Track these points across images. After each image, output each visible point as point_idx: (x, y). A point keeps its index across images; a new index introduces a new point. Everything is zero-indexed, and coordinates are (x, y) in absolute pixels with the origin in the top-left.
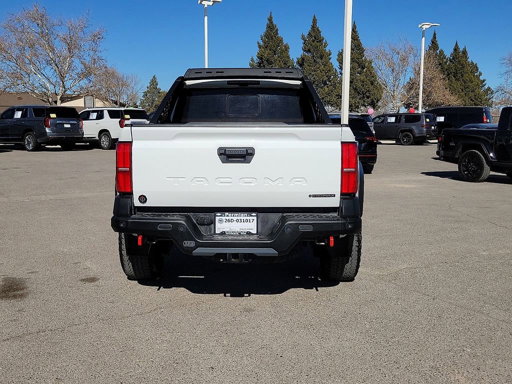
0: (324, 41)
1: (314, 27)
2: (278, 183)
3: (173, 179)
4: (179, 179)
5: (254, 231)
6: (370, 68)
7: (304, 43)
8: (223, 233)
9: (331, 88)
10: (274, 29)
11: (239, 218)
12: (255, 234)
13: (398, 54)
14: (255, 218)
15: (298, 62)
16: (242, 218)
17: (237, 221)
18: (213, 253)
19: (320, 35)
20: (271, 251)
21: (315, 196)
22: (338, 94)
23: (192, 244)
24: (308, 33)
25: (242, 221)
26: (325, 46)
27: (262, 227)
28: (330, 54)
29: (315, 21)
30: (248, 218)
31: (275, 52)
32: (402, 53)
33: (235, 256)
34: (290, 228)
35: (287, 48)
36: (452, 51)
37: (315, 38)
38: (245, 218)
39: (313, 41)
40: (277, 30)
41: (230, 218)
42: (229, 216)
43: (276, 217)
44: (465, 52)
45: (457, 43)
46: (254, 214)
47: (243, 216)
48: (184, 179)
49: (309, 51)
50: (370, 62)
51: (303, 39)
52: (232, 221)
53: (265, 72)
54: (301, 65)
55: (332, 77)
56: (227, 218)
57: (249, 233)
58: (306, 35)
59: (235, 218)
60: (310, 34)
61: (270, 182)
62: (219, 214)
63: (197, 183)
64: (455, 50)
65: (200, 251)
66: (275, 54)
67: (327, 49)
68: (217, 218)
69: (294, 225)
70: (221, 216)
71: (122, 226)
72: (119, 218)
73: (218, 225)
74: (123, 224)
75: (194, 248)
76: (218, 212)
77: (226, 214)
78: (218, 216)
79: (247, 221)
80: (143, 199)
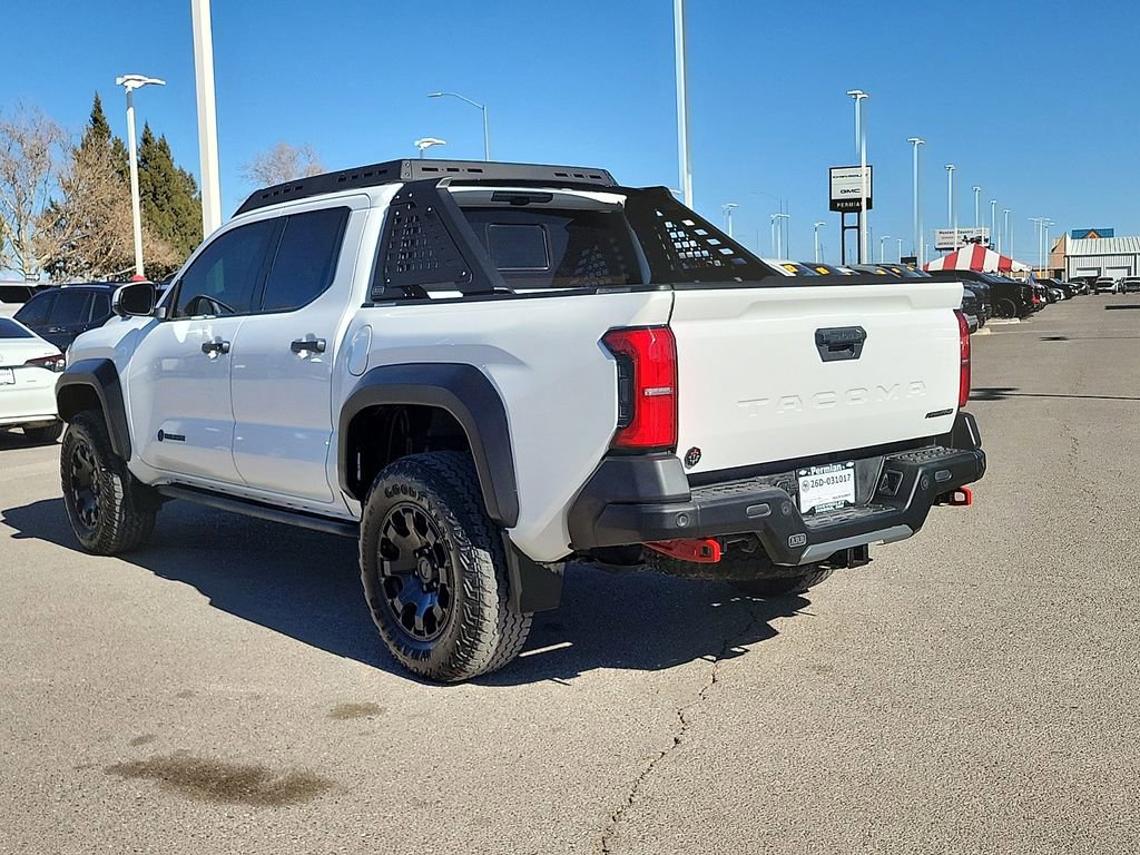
3: (747, 404)
4: (759, 403)
5: (852, 500)
8: (812, 511)
11: (829, 475)
12: (852, 505)
14: (852, 471)
16: (838, 474)
17: (828, 481)
23: (801, 540)
25: (835, 480)
27: (861, 487)
30: (843, 473)
32: (30, 142)
34: (927, 479)
36: (139, 142)
41: (818, 477)
42: (815, 474)
43: (876, 465)
44: (163, 147)
45: (147, 126)
46: (850, 464)
47: (835, 471)
52: (820, 483)
53: (556, 174)
56: (813, 478)
57: (847, 504)
59: (824, 477)
61: (883, 395)
62: (803, 472)
65: (814, 552)
68: (801, 480)
69: (930, 472)
70: (807, 475)
71: (683, 524)
72: (666, 506)
73: (803, 496)
74: (683, 520)
75: (803, 549)
76: (803, 468)
77: (814, 469)
78: (801, 476)
79: (841, 479)
80: (694, 455)
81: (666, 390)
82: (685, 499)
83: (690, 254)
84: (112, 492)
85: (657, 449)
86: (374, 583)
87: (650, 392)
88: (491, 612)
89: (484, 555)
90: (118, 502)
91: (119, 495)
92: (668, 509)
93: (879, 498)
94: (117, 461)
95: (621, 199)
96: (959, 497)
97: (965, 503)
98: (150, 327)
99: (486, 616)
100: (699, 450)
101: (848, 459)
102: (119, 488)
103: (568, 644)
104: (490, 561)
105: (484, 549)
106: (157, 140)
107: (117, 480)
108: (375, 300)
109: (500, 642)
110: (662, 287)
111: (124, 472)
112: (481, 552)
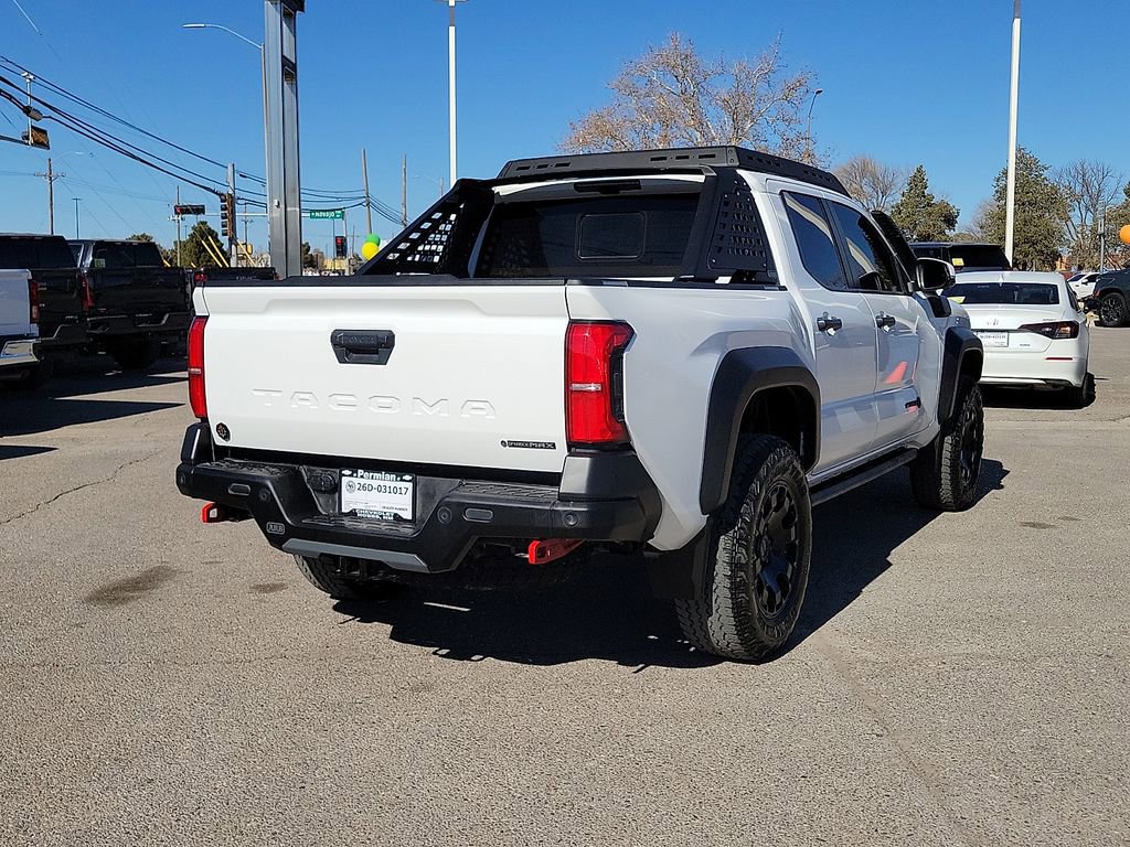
2: (440, 412)
3: (263, 394)
4: (274, 394)
5: (407, 515)
8: (353, 513)
11: (382, 483)
12: (407, 521)
14: (410, 486)
16: (388, 484)
17: (379, 489)
20: (412, 561)
21: (513, 444)
23: (279, 529)
25: (388, 489)
27: (423, 506)
30: (398, 484)
34: (448, 513)
38: (392, 484)
41: (367, 482)
42: (364, 478)
46: (407, 477)
47: (388, 480)
52: (370, 487)
53: (652, 159)
56: (362, 481)
57: (397, 518)
59: (375, 483)
61: (424, 408)
62: (347, 472)
68: (345, 480)
69: (454, 505)
70: (351, 476)
73: (345, 495)
76: (347, 468)
77: (360, 472)
78: (344, 475)
79: (395, 490)
80: (221, 430)
100: (225, 427)
101: (408, 473)
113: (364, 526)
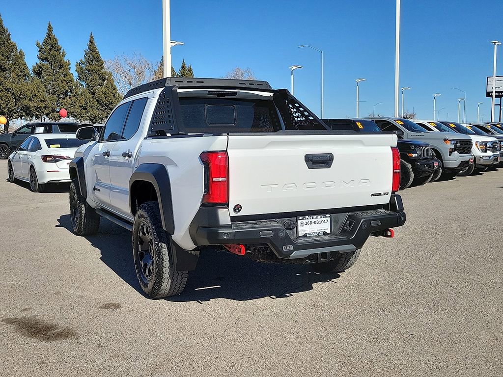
0: (62, 50)
1: (49, 35)
2: (351, 185)
3: (266, 186)
4: (273, 186)
5: (328, 231)
6: (111, 82)
7: (40, 51)
8: (305, 236)
9: (74, 99)
10: (5, 34)
11: (316, 220)
12: (328, 234)
13: (134, 68)
14: (329, 219)
15: (34, 71)
16: (319, 220)
17: (315, 223)
18: (306, 255)
19: (57, 44)
20: (351, 247)
22: (81, 105)
23: (290, 248)
24: (43, 40)
25: (319, 222)
26: (63, 56)
27: (334, 226)
28: (69, 64)
29: (50, 28)
30: (324, 219)
31: (8, 58)
32: (138, 68)
33: (324, 255)
34: (366, 225)
35: (22, 55)
36: (180, 68)
37: (52, 46)
38: (321, 219)
39: (50, 50)
40: (9, 35)
41: (309, 220)
42: (308, 219)
43: (344, 217)
44: (190, 70)
45: (183, 62)
46: (328, 215)
47: (320, 218)
48: (277, 186)
49: (46, 59)
50: (110, 75)
51: (39, 47)
52: (311, 223)
53: (240, 83)
54: (39, 74)
55: (74, 87)
56: (307, 221)
57: (325, 233)
58: (41, 42)
59: (313, 221)
60: (45, 42)
62: (301, 218)
63: (288, 189)
64: (183, 67)
65: (297, 254)
66: (9, 61)
67: (66, 59)
68: (300, 221)
69: (368, 221)
70: (303, 219)
71: (225, 238)
72: (220, 229)
73: (300, 228)
74: (226, 236)
75: (292, 252)
76: (300, 216)
77: (307, 217)
78: (300, 219)
79: (323, 222)
80: (238, 208)
81: (224, 179)
82: (229, 227)
83: (299, 119)
84: (81, 210)
85: (220, 204)
86: (137, 254)
87: (216, 179)
88: (166, 270)
89: (164, 245)
90: (83, 215)
91: (84, 212)
92: (221, 231)
93: (344, 231)
94: (83, 199)
95: (271, 94)
96: (389, 233)
97: (390, 236)
98: (94, 144)
99: (164, 271)
100: (240, 206)
101: (328, 213)
102: (84, 209)
103: (219, 286)
104: (166, 248)
105: (164, 243)
106: (187, 67)
107: (83, 206)
108: (149, 137)
109: (172, 283)
110: (224, 134)
111: (85, 203)
112: (163, 244)
113: (310, 240)
